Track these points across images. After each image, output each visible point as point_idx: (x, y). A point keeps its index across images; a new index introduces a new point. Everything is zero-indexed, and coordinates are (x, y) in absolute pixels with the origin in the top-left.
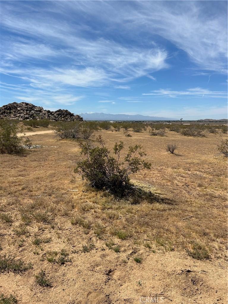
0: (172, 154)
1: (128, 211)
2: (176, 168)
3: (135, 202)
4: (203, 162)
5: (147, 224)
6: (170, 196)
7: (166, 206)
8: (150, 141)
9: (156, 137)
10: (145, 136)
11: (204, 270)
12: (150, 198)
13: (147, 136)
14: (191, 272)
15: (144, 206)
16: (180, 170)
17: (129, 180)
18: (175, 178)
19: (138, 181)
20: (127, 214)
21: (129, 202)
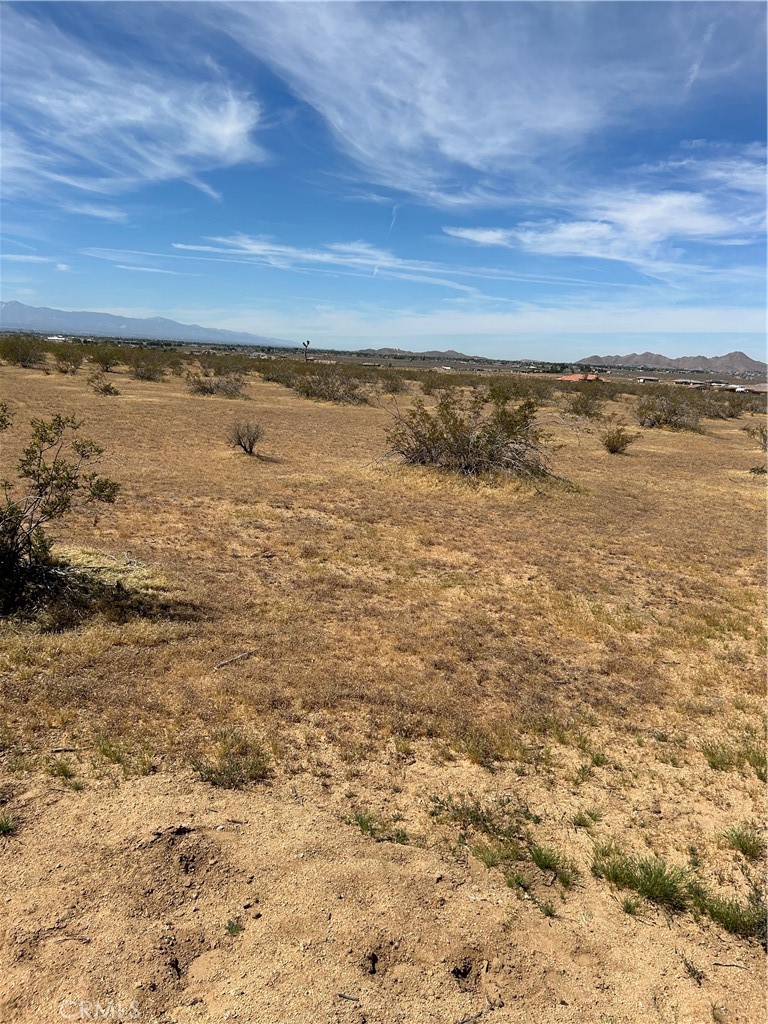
0: (246, 457)
1: (17, 660)
2: (246, 502)
3: (64, 624)
4: (339, 482)
5: (84, 696)
6: (196, 592)
7: (172, 628)
8: (184, 412)
9: (212, 398)
10: (173, 394)
11: (235, 819)
12: (117, 606)
13: (179, 395)
14: (189, 831)
15: (92, 635)
16: (258, 506)
18: (235, 535)
19: (90, 550)
20: (11, 670)
21: (34, 625)
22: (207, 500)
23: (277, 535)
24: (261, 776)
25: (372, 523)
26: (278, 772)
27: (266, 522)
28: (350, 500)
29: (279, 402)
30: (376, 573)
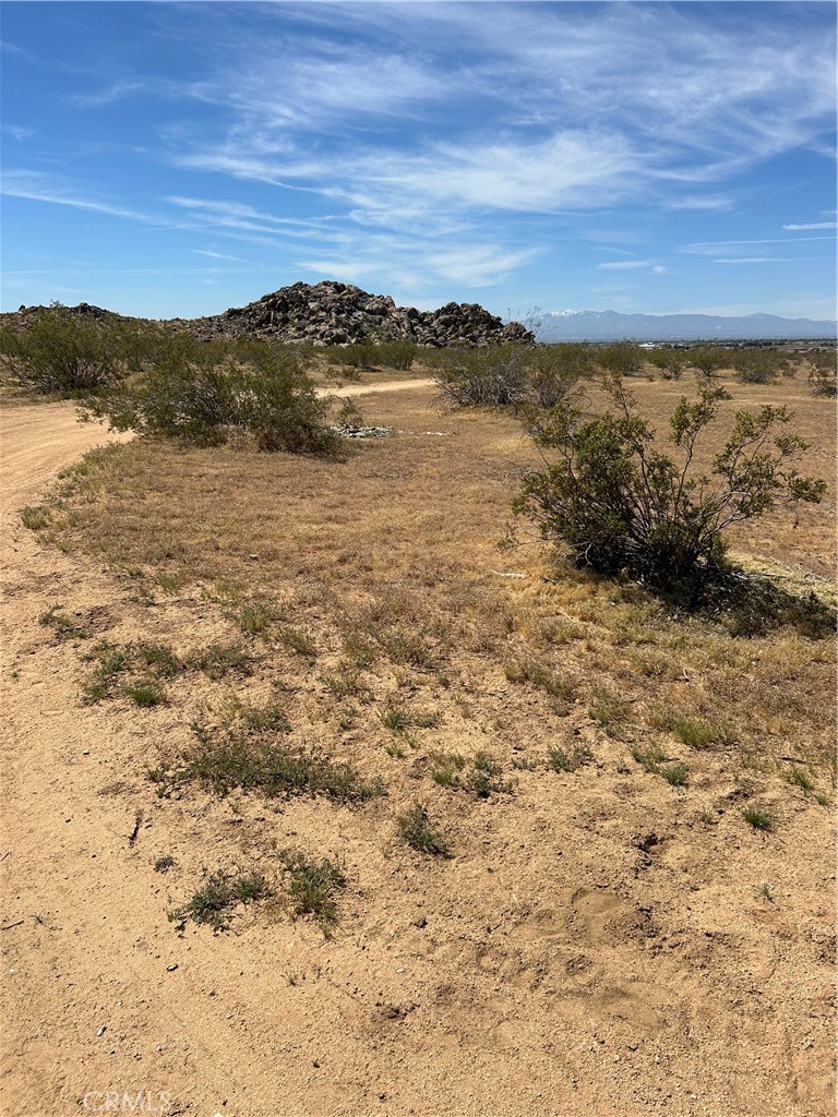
1: (717, 659)
3: (747, 630)
5: (797, 707)
8: (810, 416)
10: (791, 398)
12: (808, 620)
13: (797, 398)
15: (785, 646)
17: (722, 549)
19: (761, 557)
20: (713, 668)
21: (720, 628)
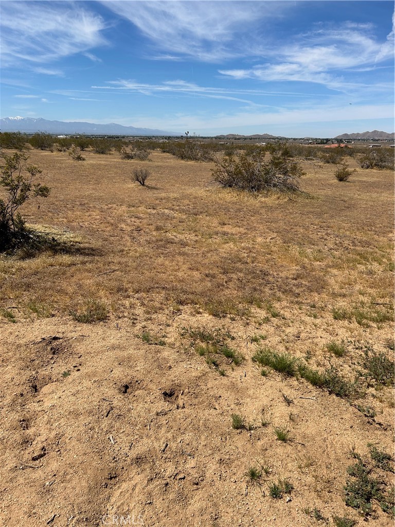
2: (134, 206)
5: (28, 286)
7: (79, 258)
10: (113, 160)
11: (84, 335)
14: (59, 339)
19: (47, 225)
22: (114, 206)
23: (145, 221)
24: (103, 318)
25: (196, 215)
26: (112, 317)
27: (142, 215)
28: (188, 205)
29: (167, 162)
30: (191, 237)
